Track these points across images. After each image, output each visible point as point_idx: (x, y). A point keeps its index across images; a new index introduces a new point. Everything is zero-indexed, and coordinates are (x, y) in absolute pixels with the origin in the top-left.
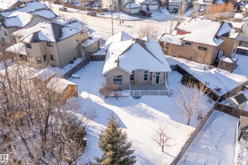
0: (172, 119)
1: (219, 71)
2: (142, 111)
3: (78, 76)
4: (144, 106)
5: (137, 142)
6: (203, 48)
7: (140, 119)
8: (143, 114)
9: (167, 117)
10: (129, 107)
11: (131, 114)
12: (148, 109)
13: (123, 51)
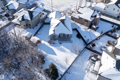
0: (71, 52)
1: (91, 31)
2: (62, 49)
3: (40, 33)
4: (63, 47)
5: (60, 60)
6: (86, 21)
7: (61, 52)
8: (62, 50)
9: (70, 51)
10: (58, 48)
11: (58, 50)
12: (64, 48)
13: (56, 26)
